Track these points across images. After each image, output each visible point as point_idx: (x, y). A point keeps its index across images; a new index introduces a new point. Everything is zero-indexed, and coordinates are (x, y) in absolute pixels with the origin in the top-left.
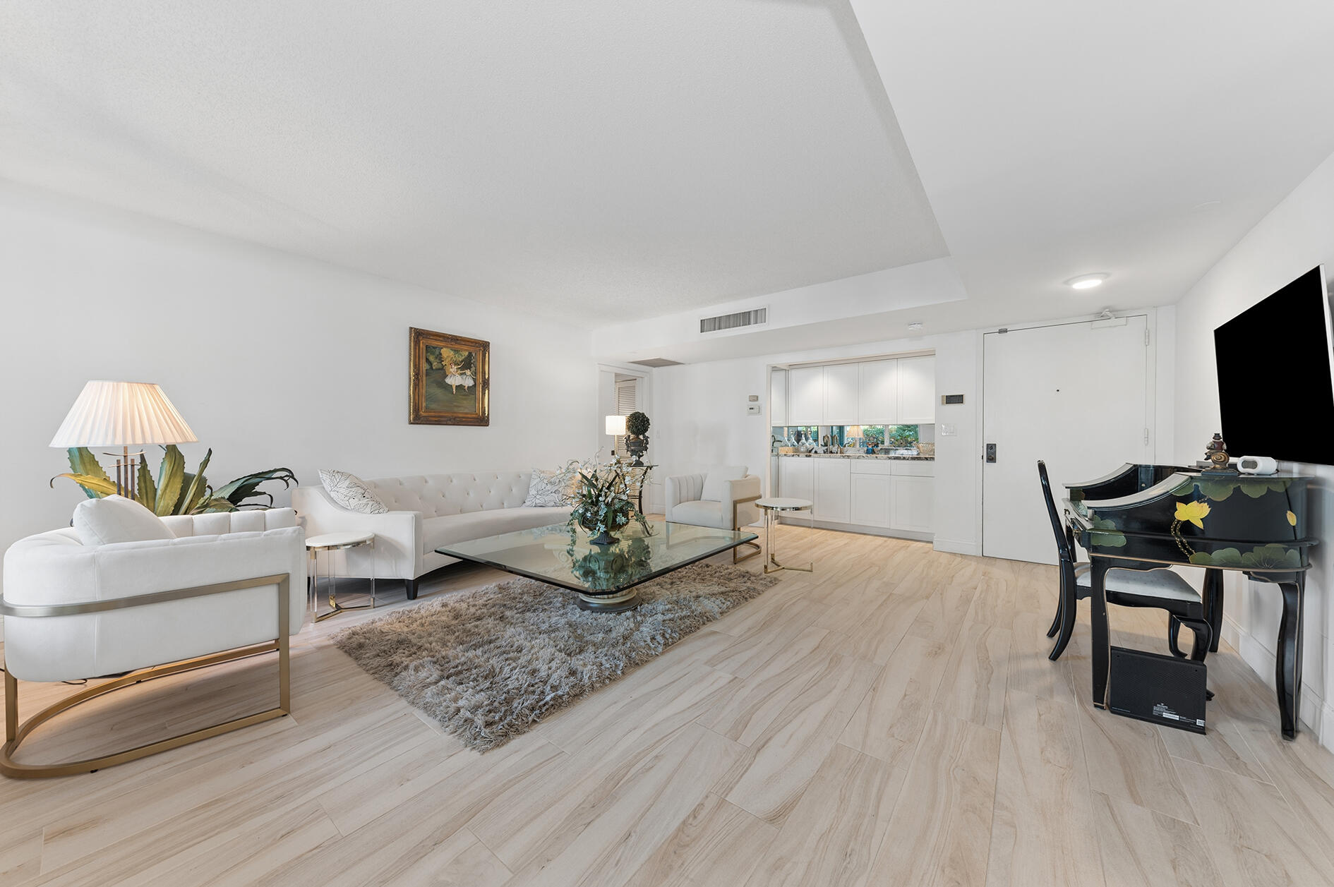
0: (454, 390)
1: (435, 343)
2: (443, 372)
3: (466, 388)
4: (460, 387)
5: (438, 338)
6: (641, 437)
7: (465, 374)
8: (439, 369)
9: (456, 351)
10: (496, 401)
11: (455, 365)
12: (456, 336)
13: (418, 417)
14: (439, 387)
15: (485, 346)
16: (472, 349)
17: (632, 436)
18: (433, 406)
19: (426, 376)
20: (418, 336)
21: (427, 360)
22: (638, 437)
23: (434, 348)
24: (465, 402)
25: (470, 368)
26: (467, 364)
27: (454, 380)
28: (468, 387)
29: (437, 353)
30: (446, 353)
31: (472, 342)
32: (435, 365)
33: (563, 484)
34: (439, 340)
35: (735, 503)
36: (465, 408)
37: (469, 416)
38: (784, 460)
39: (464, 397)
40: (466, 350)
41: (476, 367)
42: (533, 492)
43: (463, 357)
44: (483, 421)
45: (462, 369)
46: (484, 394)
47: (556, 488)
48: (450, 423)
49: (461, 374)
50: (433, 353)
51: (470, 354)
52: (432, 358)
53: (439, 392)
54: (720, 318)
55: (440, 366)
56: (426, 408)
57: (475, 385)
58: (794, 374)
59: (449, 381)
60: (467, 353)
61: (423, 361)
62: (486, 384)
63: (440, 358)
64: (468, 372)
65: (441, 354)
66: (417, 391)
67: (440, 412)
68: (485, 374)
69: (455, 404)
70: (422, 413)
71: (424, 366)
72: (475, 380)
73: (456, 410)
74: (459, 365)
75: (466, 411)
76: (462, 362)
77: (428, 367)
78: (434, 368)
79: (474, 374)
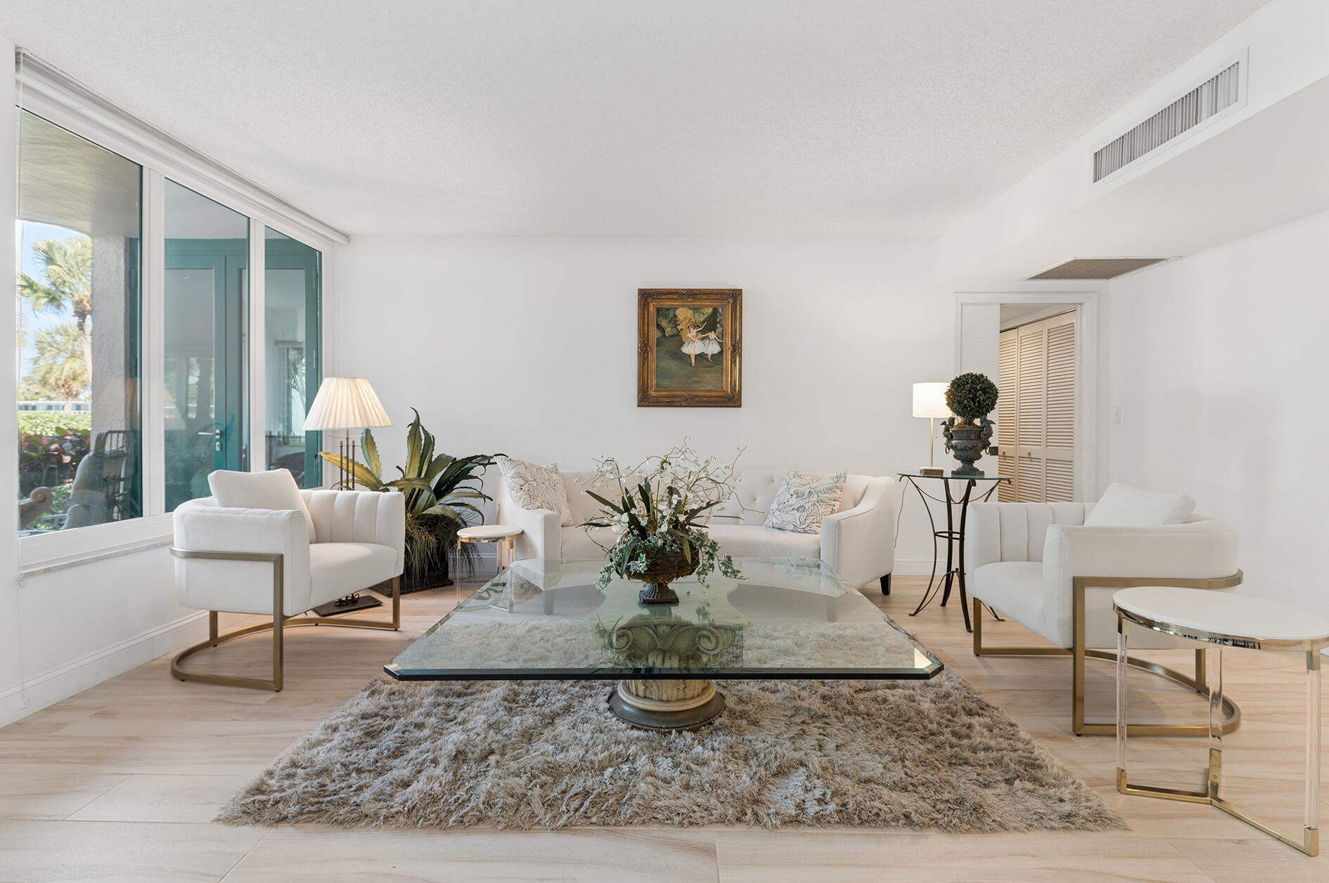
0: (693, 361)
1: (667, 304)
2: (678, 339)
3: (709, 356)
4: (701, 357)
5: (672, 296)
6: (977, 422)
7: (707, 338)
8: (674, 336)
9: (695, 309)
11: (695, 327)
12: (692, 290)
13: (645, 399)
14: (674, 358)
15: (734, 296)
16: (716, 304)
17: (959, 420)
18: (666, 383)
19: (657, 346)
20: (650, 297)
21: (659, 326)
22: (971, 423)
23: (666, 309)
24: (707, 376)
25: (714, 329)
26: (711, 324)
27: (693, 348)
28: (712, 355)
29: (671, 315)
30: (683, 314)
31: (717, 294)
32: (669, 331)
33: (815, 499)
34: (673, 299)
35: (1079, 585)
36: (708, 383)
37: (713, 394)
39: (707, 369)
40: (710, 306)
41: (723, 327)
43: (705, 316)
44: (732, 399)
45: (703, 332)
46: (733, 362)
47: (802, 503)
48: (685, 404)
49: (703, 339)
50: (666, 317)
51: (715, 310)
52: (664, 323)
53: (673, 366)
55: (675, 331)
56: (657, 386)
57: (721, 353)
59: (686, 349)
60: (710, 310)
61: (653, 328)
62: (737, 348)
63: (674, 321)
64: (712, 335)
65: (676, 316)
66: (646, 365)
67: (674, 391)
68: (736, 334)
69: (695, 379)
70: (652, 393)
71: (654, 334)
72: (721, 345)
73: (695, 386)
74: (699, 327)
75: (709, 387)
76: (704, 322)
77: (659, 334)
78: (667, 335)
79: (722, 336)
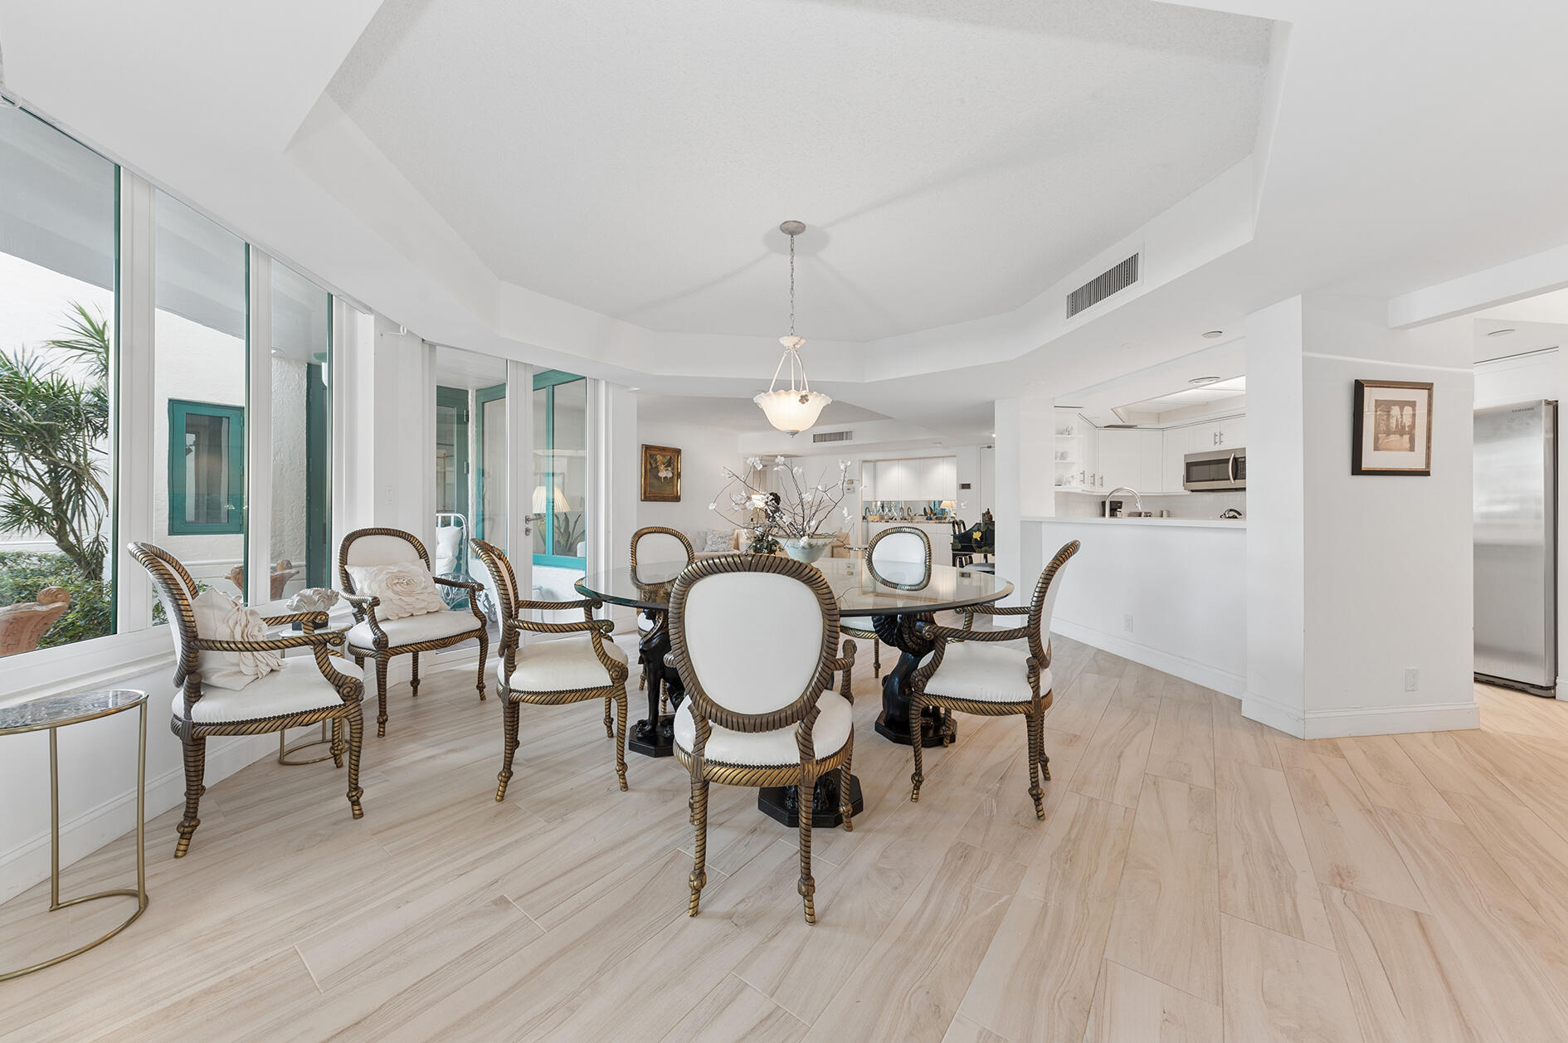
0: (663, 480)
2: (657, 469)
3: (668, 478)
4: (666, 478)
9: (664, 456)
10: (684, 487)
11: (664, 464)
13: (646, 497)
15: (678, 452)
18: (652, 490)
20: (647, 449)
25: (670, 466)
26: (669, 464)
27: (662, 474)
28: (670, 478)
30: (659, 458)
36: (668, 491)
37: (670, 496)
38: (871, 524)
42: (709, 543)
44: (677, 499)
45: (667, 467)
48: (662, 500)
49: (667, 470)
53: (655, 482)
54: (825, 434)
56: (650, 491)
57: (673, 477)
58: (879, 463)
59: (660, 475)
60: (669, 457)
62: (679, 475)
64: (669, 469)
67: (657, 494)
70: (647, 495)
71: (649, 466)
72: (673, 473)
73: (664, 492)
74: (666, 465)
75: (669, 493)
79: (673, 469)
